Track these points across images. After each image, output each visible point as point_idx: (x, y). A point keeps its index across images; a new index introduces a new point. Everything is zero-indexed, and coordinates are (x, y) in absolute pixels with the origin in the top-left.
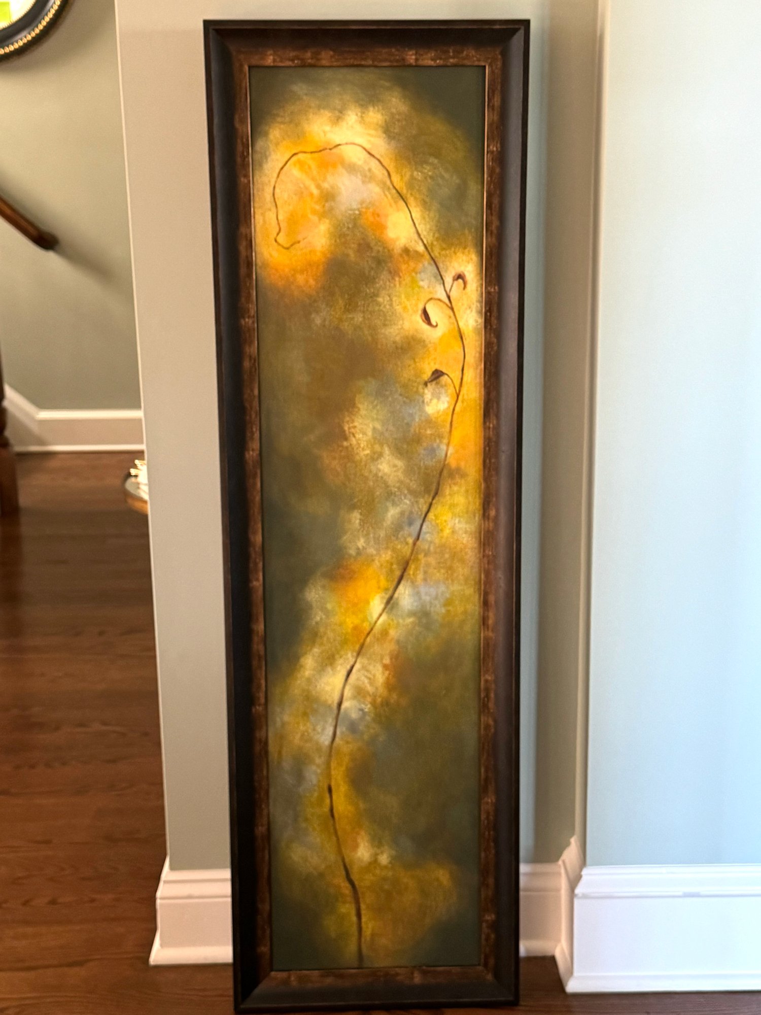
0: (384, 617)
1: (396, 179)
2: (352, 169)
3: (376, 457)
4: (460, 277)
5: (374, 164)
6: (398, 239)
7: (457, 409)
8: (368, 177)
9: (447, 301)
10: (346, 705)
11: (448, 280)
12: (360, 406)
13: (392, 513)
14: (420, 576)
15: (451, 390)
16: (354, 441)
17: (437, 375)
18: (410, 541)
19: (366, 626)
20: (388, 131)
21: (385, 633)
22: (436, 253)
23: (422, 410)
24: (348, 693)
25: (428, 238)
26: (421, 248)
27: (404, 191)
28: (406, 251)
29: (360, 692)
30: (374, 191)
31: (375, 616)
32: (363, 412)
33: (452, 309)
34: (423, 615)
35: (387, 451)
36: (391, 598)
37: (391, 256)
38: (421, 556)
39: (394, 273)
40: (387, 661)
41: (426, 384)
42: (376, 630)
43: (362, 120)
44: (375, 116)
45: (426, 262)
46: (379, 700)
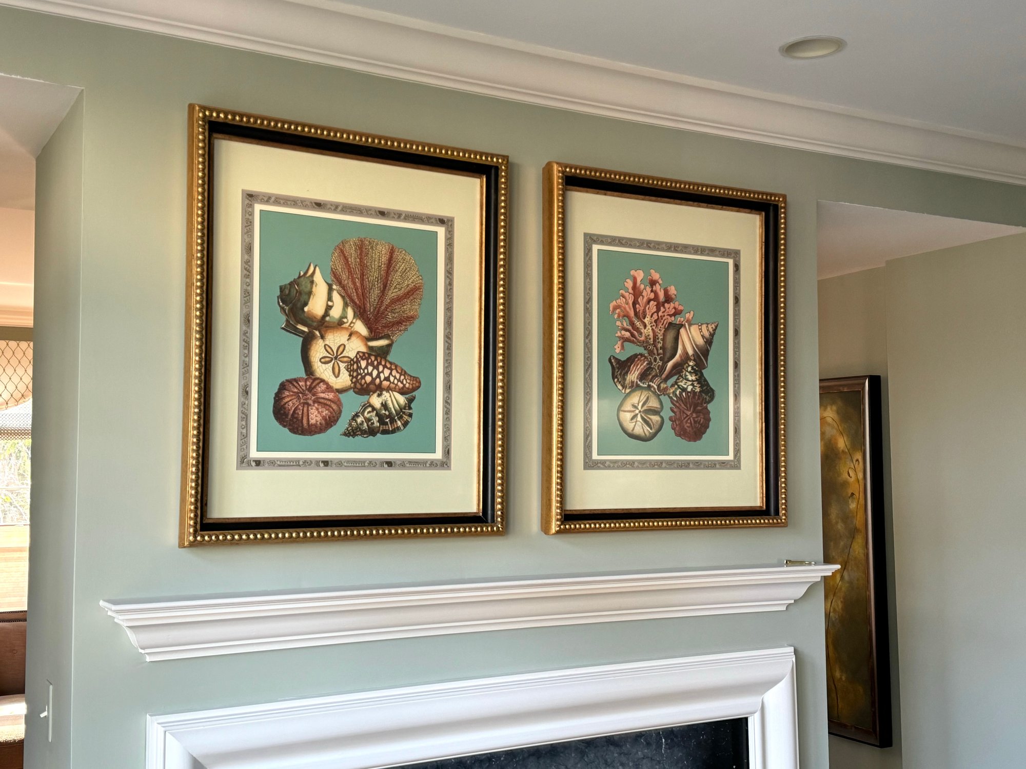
0: (840, 582)
1: (840, 428)
2: (829, 424)
3: (837, 523)
4: (857, 460)
5: (834, 423)
6: (840, 448)
7: (858, 507)
8: (833, 427)
9: (853, 468)
10: (831, 614)
11: (854, 462)
12: (833, 505)
13: (842, 543)
14: (850, 568)
15: (856, 501)
16: (831, 517)
17: (853, 494)
18: (847, 555)
19: (836, 585)
20: (838, 413)
21: (841, 589)
22: (851, 452)
23: (849, 507)
24: (831, 611)
25: (849, 447)
26: (847, 450)
27: (842, 431)
28: (843, 451)
29: (834, 610)
30: (834, 432)
31: (838, 582)
32: (833, 507)
33: (856, 471)
34: (851, 583)
35: (840, 521)
36: (842, 575)
37: (839, 453)
38: (850, 561)
39: (840, 459)
40: (842, 600)
41: (849, 498)
42: (839, 586)
43: (831, 409)
44: (834, 408)
45: (848, 456)
46: (840, 615)
